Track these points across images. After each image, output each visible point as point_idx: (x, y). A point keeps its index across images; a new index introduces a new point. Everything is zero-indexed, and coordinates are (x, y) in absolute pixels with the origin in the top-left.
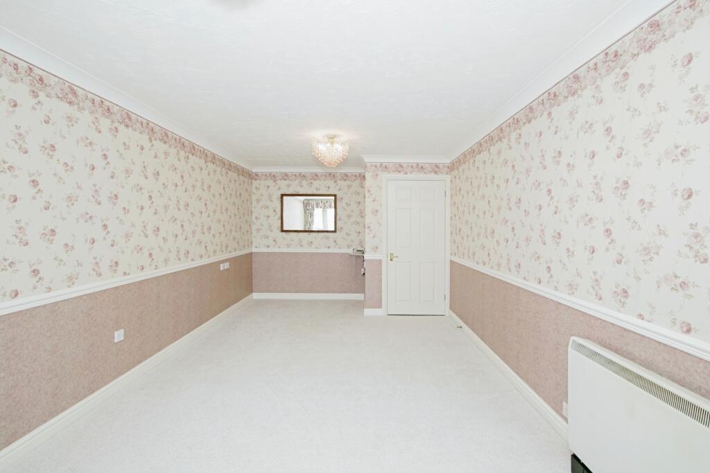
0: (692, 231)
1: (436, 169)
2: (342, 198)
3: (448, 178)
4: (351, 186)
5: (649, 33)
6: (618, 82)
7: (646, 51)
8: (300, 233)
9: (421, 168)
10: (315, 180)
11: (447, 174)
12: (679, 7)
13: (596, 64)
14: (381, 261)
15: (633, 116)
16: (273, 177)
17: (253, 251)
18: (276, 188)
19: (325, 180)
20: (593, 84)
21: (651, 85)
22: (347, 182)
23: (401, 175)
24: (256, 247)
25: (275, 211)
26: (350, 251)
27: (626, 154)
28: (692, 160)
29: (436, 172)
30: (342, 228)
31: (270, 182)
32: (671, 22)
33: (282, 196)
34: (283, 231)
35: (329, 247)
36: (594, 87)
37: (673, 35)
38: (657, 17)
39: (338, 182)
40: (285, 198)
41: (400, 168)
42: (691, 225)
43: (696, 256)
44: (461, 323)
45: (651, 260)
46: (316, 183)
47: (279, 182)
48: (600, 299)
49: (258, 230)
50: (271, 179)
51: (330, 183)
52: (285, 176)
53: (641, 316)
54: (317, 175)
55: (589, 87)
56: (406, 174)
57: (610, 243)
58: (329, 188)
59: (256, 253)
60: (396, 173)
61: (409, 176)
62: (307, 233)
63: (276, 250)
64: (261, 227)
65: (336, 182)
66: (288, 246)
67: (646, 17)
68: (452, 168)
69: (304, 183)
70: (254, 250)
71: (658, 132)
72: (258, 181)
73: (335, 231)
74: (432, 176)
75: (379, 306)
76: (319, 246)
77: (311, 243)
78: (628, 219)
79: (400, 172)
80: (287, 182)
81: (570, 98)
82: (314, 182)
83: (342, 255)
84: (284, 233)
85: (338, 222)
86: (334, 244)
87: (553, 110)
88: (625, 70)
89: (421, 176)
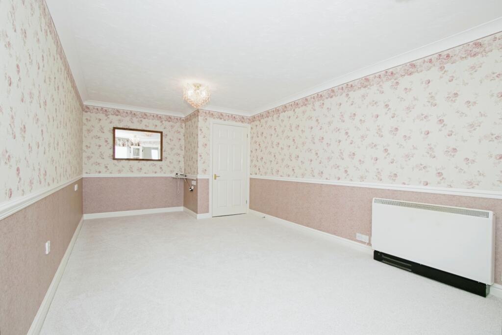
0: (429, 147)
1: (242, 119)
2: (166, 135)
3: (249, 126)
4: (174, 126)
5: (410, 68)
6: (393, 86)
7: (408, 75)
8: (131, 161)
9: (234, 118)
10: (145, 118)
11: (248, 123)
12: (425, 61)
13: (380, 75)
14: (208, 180)
15: (401, 101)
16: (105, 112)
17: (83, 177)
18: (109, 121)
19: (153, 120)
20: (378, 84)
21: (410, 89)
22: (171, 123)
23: (222, 121)
24: (87, 173)
25: (106, 141)
26: (174, 175)
27: (397, 117)
28: (429, 120)
29: (242, 122)
30: (166, 158)
31: (102, 116)
32: (421, 66)
33: (114, 129)
34: (114, 159)
35: (156, 173)
36: (378, 85)
37: (421, 71)
38: (414, 62)
39: (164, 122)
40: (116, 130)
41: (221, 116)
42: (428, 144)
43: (430, 156)
44: (264, 215)
45: (409, 160)
46: (145, 122)
47: (111, 117)
48: (381, 180)
49: (89, 158)
50: (103, 113)
51: (158, 122)
52: (117, 112)
53: (404, 184)
54: (146, 115)
55: (375, 85)
56: (225, 120)
57: (387, 155)
58: (156, 126)
59: (87, 178)
60: (219, 119)
61: (226, 122)
62: (137, 161)
63: (108, 175)
64: (93, 155)
65: (162, 122)
66: (120, 171)
67: (410, 61)
68: (253, 119)
69: (135, 119)
70: (84, 175)
71: (413, 108)
72: (89, 113)
73: (161, 160)
74: (240, 124)
75: (207, 212)
76: (147, 171)
77: (141, 169)
78: (398, 144)
79: (221, 119)
80: (119, 117)
81: (362, 89)
82: (143, 120)
83: (166, 178)
84: (115, 161)
85: (163, 153)
86: (160, 170)
87: (350, 93)
88: (397, 81)
89: (234, 123)
